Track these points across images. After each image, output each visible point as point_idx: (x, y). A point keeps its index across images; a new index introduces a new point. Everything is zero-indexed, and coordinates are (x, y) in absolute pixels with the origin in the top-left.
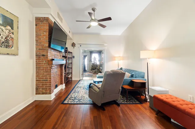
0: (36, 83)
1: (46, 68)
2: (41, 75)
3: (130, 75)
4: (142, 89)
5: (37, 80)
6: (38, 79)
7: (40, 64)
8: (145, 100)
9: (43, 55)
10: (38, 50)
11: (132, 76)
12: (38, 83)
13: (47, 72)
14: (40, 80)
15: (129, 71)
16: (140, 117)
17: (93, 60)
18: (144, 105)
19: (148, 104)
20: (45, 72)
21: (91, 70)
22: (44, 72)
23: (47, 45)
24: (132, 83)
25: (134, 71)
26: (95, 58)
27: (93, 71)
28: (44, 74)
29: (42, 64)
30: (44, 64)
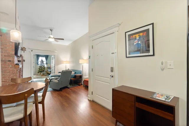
0: (2, 83)
1: (12, 71)
2: (7, 77)
3: (74, 73)
4: (80, 79)
5: (2, 82)
6: (4, 80)
7: (6, 68)
8: (82, 84)
9: (10, 61)
10: (3, 56)
11: (75, 73)
12: (4, 83)
13: (14, 74)
14: (7, 81)
15: (74, 70)
16: (80, 90)
17: (39, 63)
18: (81, 86)
19: (83, 85)
20: (12, 74)
21: (38, 72)
22: (10, 74)
23: (14, 53)
24: (75, 77)
25: (76, 70)
26: (42, 61)
27: (40, 74)
28: (10, 76)
29: (9, 68)
30: (11, 68)
